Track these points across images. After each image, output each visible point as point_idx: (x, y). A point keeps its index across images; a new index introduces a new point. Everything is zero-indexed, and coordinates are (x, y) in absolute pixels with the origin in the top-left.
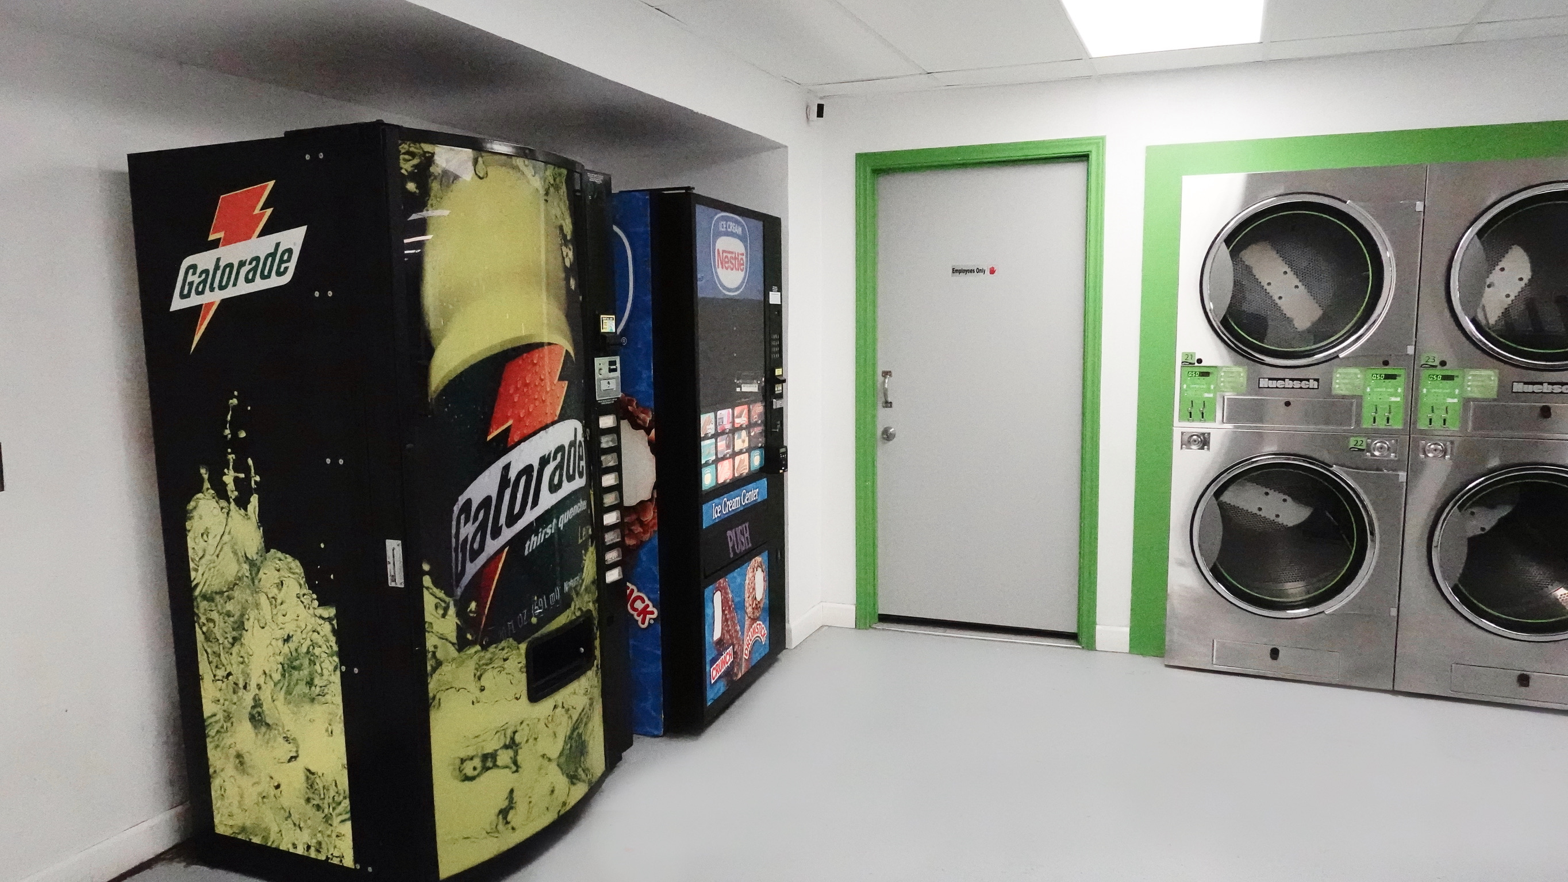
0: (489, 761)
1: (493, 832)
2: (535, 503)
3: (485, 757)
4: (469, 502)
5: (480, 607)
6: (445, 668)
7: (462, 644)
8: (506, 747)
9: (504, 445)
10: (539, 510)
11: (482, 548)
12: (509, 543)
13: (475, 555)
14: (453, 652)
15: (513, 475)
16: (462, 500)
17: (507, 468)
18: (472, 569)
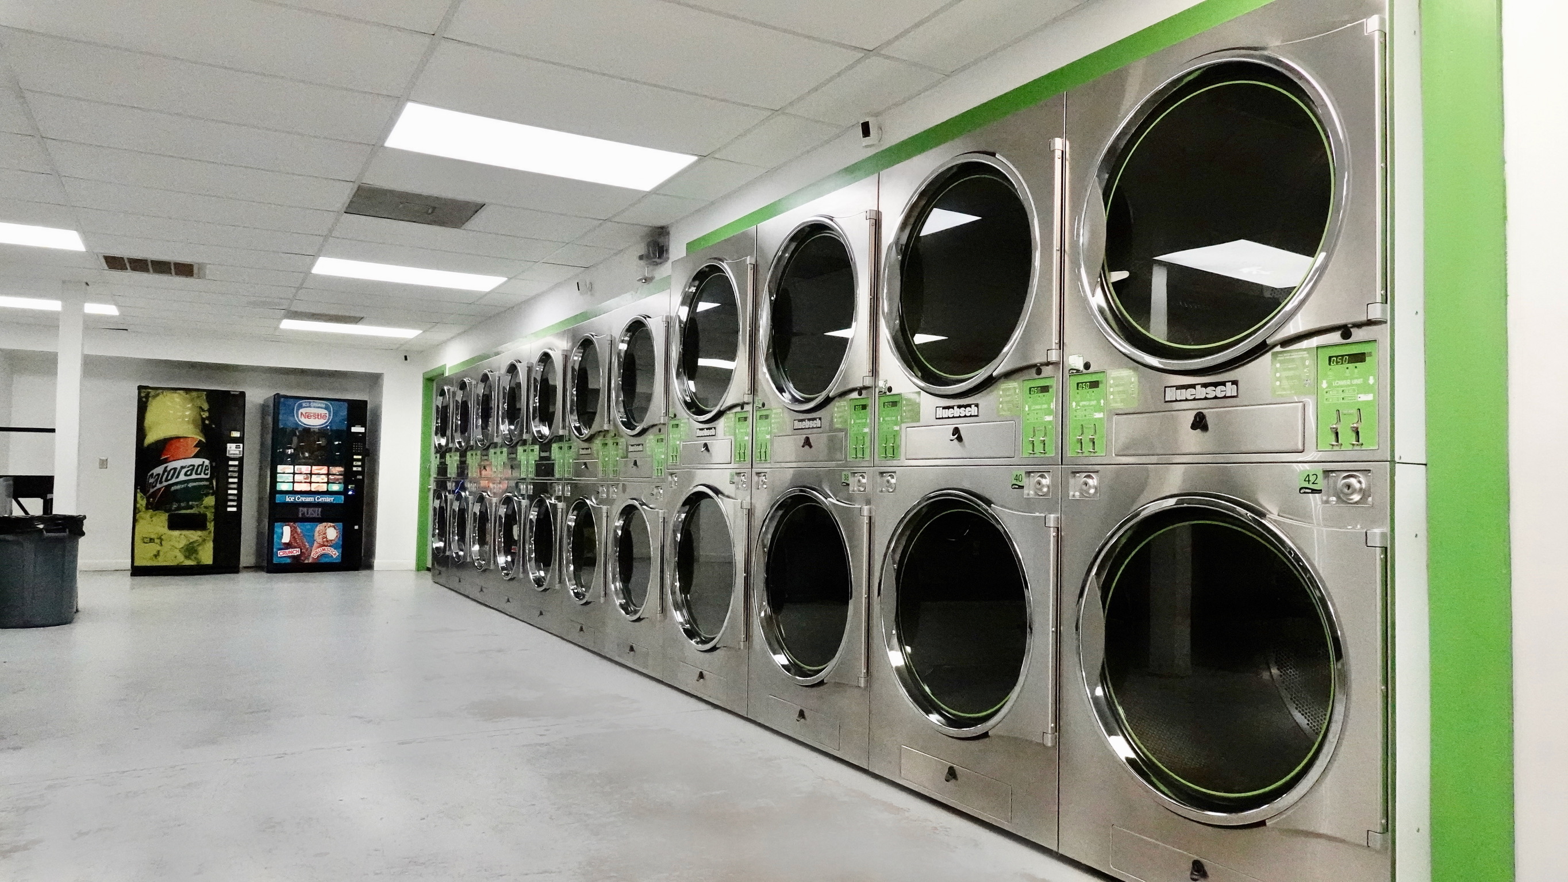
0: (152, 540)
1: (151, 559)
2: (177, 477)
3: (151, 539)
4: (153, 474)
5: (154, 500)
6: (141, 513)
7: (147, 508)
8: (158, 538)
9: (166, 461)
10: (177, 480)
11: (155, 486)
12: (166, 486)
13: (154, 487)
14: (144, 509)
15: (168, 469)
16: (150, 473)
17: (166, 467)
18: (152, 490)
